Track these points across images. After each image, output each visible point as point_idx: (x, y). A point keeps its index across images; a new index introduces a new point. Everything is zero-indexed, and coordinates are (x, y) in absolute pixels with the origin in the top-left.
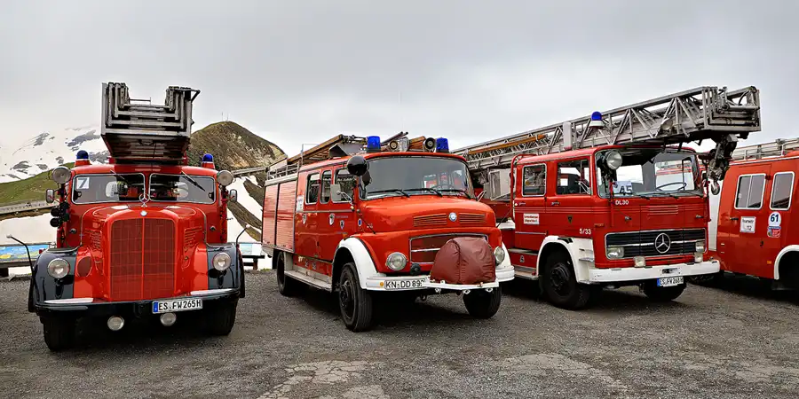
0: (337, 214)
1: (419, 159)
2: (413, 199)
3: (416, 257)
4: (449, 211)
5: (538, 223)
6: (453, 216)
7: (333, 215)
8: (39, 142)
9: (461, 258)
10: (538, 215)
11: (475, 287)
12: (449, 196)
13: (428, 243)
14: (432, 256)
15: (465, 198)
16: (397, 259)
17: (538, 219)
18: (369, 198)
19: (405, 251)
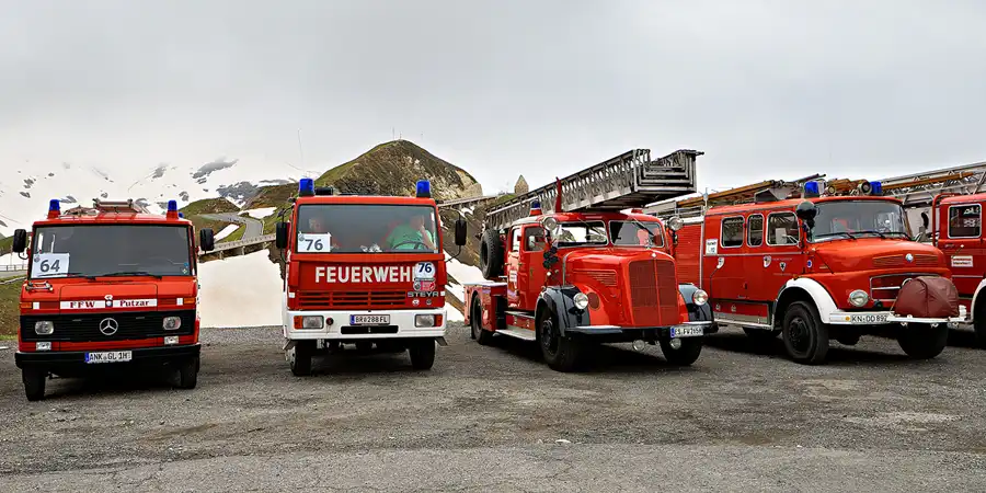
0: (773, 256)
1: (860, 204)
2: (860, 242)
3: (876, 295)
4: (906, 252)
5: (971, 265)
6: (909, 257)
7: (769, 258)
8: (159, 173)
9: (928, 293)
10: (971, 257)
11: (944, 320)
12: (892, 239)
13: (886, 282)
14: (893, 294)
15: (904, 239)
16: (859, 297)
17: (971, 262)
18: (816, 241)
19: (867, 290)
